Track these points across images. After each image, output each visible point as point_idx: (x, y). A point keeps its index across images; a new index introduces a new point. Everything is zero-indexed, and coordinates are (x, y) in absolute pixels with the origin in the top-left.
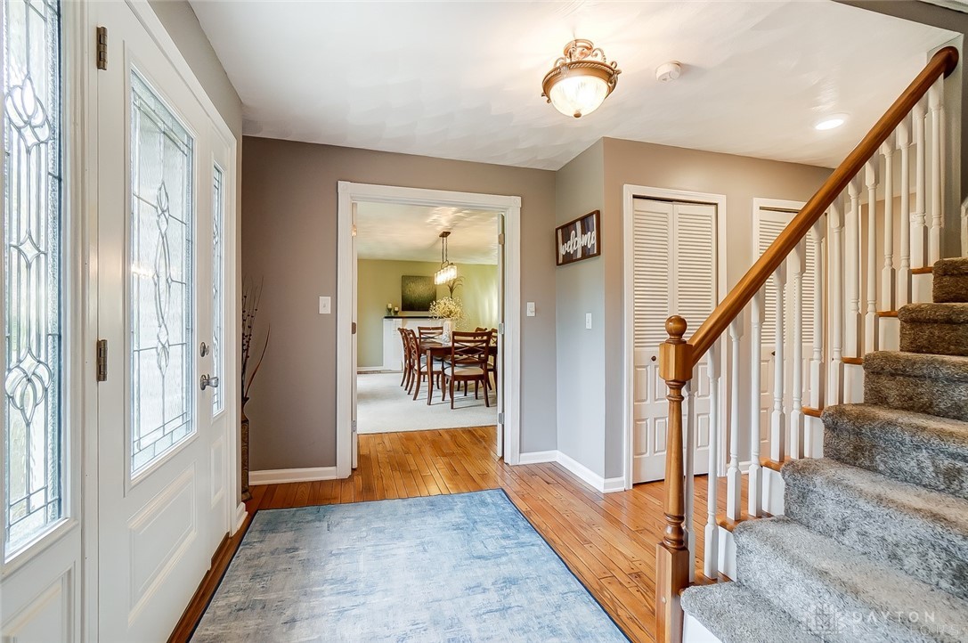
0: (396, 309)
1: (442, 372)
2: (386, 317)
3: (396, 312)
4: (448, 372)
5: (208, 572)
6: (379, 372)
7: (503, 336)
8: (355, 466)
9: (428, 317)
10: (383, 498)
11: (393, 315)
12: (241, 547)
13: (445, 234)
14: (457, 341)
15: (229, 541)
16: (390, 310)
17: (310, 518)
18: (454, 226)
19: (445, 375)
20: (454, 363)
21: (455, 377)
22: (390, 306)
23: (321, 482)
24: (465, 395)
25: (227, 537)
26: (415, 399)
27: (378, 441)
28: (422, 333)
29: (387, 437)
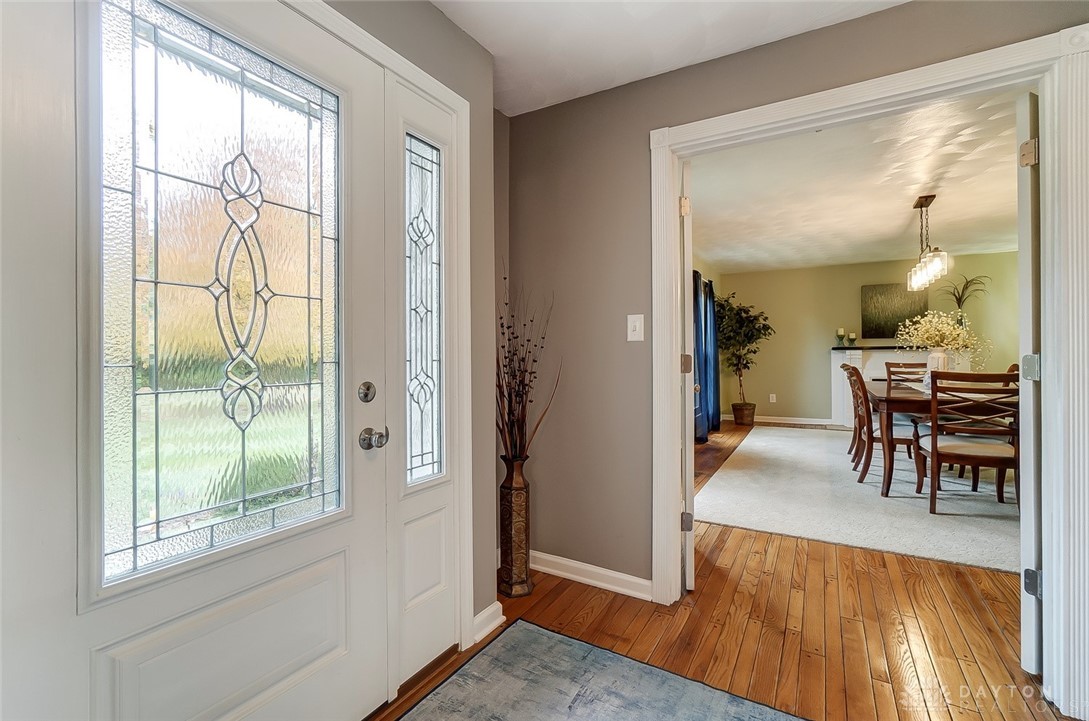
0: (853, 336)
1: (913, 443)
2: (834, 349)
3: (852, 341)
4: (926, 443)
5: (386, 705)
6: (824, 427)
7: (1038, 385)
8: (691, 585)
9: (895, 348)
10: (699, 678)
11: (846, 344)
12: (454, 677)
13: (924, 202)
14: (944, 390)
15: (454, 657)
16: (841, 338)
17: (565, 665)
18: (938, 179)
19: (920, 448)
20: (937, 430)
21: (940, 457)
22: (841, 332)
23: (628, 599)
24: (975, 489)
25: (454, 649)
26: (861, 481)
27: (758, 546)
28: (894, 373)
29: (777, 543)
